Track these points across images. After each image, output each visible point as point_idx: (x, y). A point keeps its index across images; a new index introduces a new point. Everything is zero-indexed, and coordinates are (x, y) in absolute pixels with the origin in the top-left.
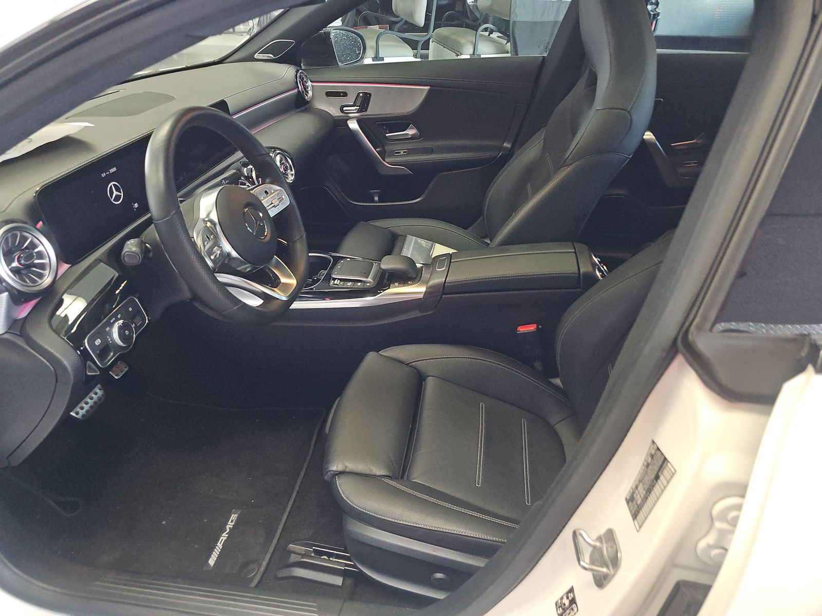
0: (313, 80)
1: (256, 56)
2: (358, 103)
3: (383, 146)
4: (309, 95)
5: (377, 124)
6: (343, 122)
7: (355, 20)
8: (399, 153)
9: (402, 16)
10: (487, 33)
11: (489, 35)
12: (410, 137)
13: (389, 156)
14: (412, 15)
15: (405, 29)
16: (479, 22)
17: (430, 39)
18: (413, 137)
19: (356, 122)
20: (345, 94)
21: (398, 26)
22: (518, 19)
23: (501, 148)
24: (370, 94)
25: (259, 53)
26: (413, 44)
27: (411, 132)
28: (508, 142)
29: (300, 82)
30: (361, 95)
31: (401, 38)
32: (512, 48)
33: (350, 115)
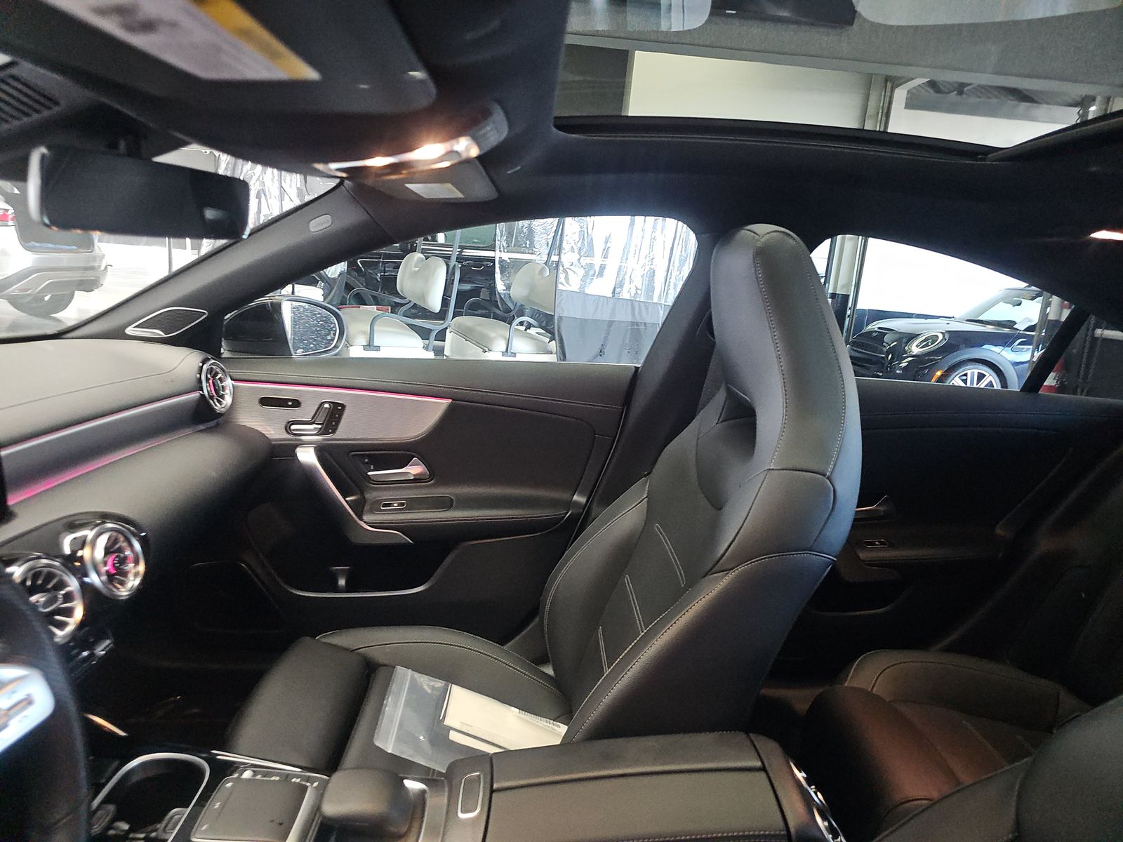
0: (234, 377)
1: (130, 331)
2: (320, 419)
3: (362, 493)
4: (224, 402)
5: (353, 455)
6: (288, 450)
7: (343, 297)
8: (389, 505)
9: (409, 298)
10: (523, 328)
11: (526, 330)
12: (412, 478)
13: (371, 511)
14: (423, 297)
15: (413, 314)
16: (512, 314)
17: (447, 328)
18: (417, 480)
19: (313, 450)
20: (296, 404)
21: (404, 309)
22: (565, 314)
23: (569, 504)
24: (343, 406)
25: (135, 327)
26: (424, 334)
27: (414, 469)
28: (581, 494)
29: (207, 380)
30: (327, 406)
31: (408, 325)
32: (558, 348)
33: (303, 438)
